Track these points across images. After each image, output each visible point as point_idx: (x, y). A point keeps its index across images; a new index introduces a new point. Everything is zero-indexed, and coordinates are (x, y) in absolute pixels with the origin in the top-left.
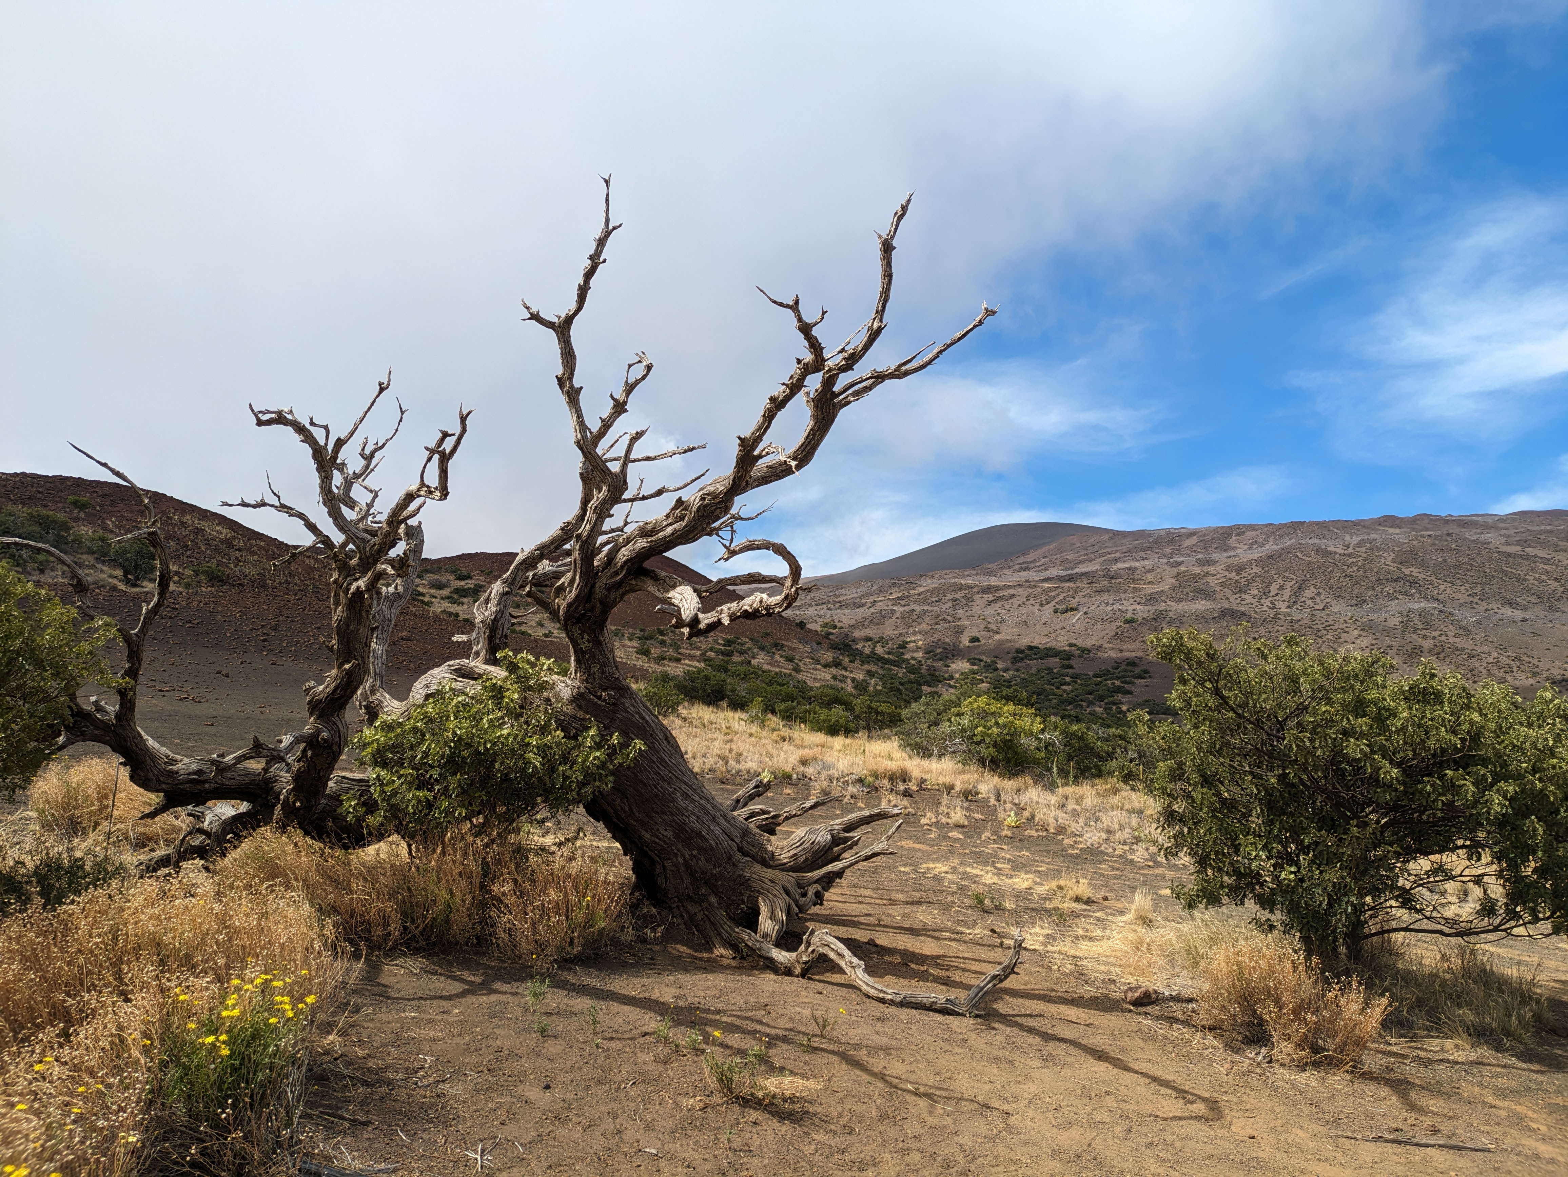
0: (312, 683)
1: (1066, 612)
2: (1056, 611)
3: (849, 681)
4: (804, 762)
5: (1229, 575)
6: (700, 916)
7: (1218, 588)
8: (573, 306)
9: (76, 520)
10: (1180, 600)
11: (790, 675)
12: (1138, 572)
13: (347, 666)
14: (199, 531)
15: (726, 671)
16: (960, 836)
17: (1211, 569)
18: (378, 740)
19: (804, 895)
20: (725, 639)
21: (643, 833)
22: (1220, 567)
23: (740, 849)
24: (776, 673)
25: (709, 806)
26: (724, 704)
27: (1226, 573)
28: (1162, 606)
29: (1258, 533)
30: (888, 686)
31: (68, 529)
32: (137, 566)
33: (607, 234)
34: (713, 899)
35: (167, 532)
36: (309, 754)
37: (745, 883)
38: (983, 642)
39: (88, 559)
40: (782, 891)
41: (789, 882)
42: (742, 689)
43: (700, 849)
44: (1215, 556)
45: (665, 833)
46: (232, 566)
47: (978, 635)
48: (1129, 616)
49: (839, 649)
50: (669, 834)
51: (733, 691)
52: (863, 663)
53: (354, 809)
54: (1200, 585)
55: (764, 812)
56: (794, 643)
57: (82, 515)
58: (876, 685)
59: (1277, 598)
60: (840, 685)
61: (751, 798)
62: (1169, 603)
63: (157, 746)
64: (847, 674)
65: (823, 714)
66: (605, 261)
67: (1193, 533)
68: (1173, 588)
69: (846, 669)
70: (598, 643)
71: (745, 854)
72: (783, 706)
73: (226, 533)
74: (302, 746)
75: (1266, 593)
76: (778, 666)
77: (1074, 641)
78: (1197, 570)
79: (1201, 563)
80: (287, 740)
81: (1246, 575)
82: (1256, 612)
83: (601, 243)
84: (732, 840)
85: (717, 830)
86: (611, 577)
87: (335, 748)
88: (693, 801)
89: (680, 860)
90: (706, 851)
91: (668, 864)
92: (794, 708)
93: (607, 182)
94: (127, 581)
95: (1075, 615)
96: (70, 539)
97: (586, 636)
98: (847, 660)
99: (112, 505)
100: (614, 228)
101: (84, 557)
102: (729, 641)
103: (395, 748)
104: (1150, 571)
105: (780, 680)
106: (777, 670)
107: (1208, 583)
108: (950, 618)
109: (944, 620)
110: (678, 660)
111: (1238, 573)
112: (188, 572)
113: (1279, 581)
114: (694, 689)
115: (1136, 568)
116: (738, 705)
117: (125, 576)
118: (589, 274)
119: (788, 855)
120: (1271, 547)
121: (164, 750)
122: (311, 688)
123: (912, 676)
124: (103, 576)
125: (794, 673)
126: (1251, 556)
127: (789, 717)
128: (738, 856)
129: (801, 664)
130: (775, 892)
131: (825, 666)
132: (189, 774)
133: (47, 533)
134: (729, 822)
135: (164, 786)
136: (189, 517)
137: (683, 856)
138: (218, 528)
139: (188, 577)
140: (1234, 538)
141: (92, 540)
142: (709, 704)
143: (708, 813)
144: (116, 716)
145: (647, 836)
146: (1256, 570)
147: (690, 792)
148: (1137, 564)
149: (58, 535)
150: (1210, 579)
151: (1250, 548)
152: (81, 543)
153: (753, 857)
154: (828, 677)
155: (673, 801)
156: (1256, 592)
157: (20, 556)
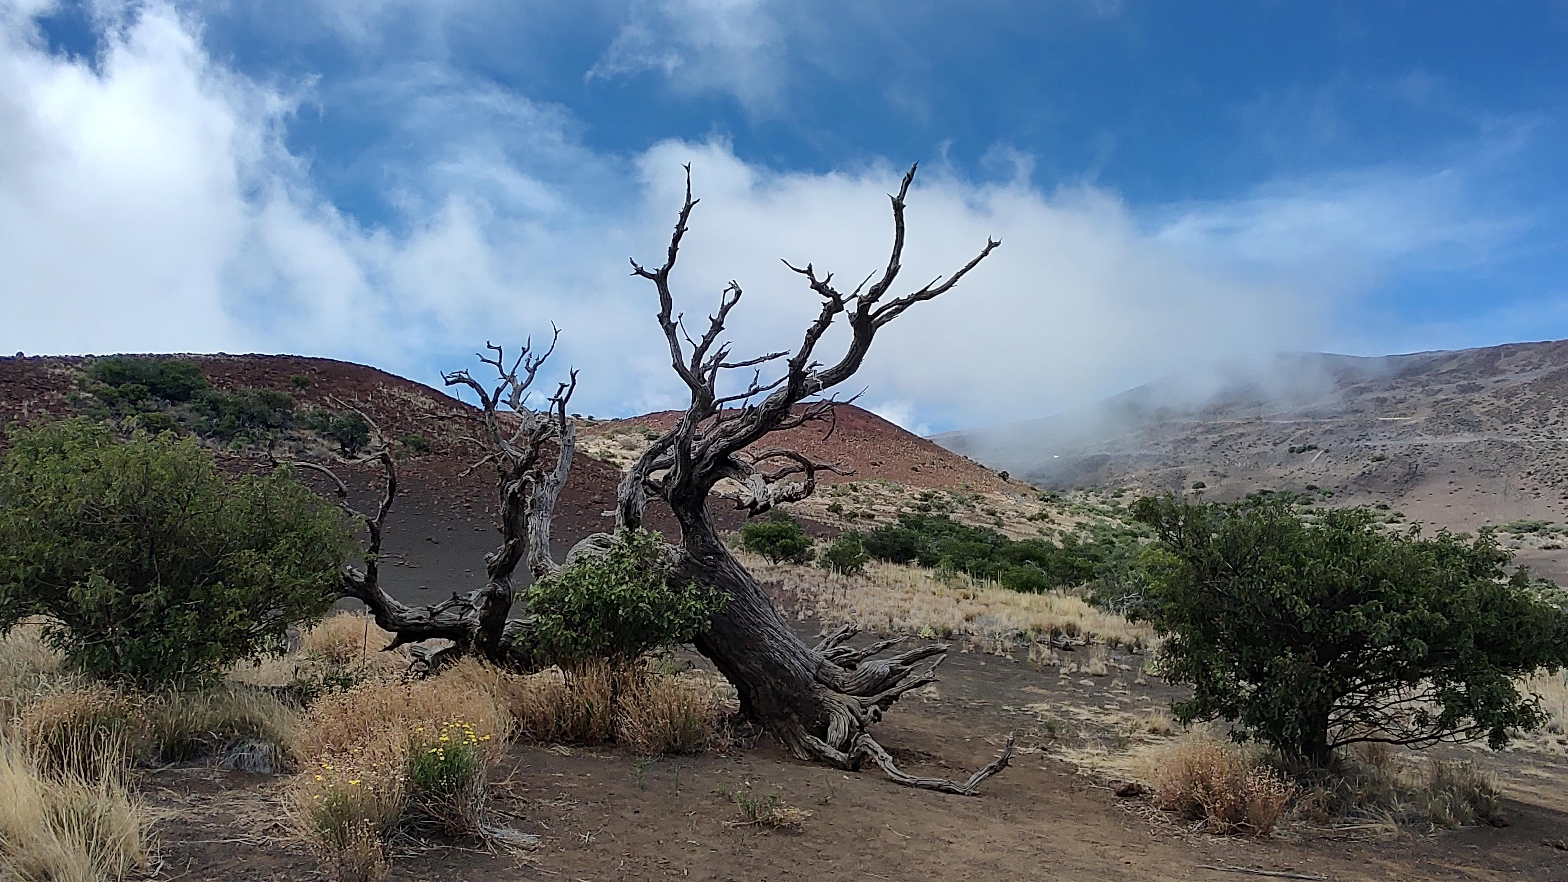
0: (491, 554)
1: (1304, 451)
2: (1292, 451)
3: (1056, 534)
4: (968, 619)
5: (1497, 403)
6: (785, 730)
7: (1484, 418)
8: (667, 262)
9: (299, 397)
10: (1438, 433)
11: (991, 529)
12: (1388, 402)
13: (511, 542)
14: (406, 402)
15: (920, 527)
16: (1092, 684)
17: (1476, 396)
18: (538, 595)
19: (865, 713)
20: (921, 494)
21: (740, 665)
22: (1485, 395)
23: (816, 678)
24: (976, 528)
25: (790, 645)
26: (916, 561)
27: (1494, 401)
28: (1418, 441)
29: (1531, 352)
30: (1100, 538)
31: (292, 407)
32: (353, 440)
33: (688, 208)
34: (795, 717)
35: (378, 406)
36: (490, 604)
37: (819, 704)
38: (1208, 487)
39: (310, 434)
40: (847, 710)
41: (853, 703)
42: (933, 546)
43: (783, 678)
44: (1480, 381)
45: (756, 665)
46: (436, 435)
47: (1203, 480)
48: (1378, 453)
49: (1046, 501)
50: (759, 666)
51: (924, 548)
52: (1072, 514)
53: (523, 643)
54: (1462, 415)
55: (847, 652)
56: (996, 495)
57: (303, 392)
58: (1087, 537)
59: (1556, 426)
60: (1046, 539)
61: (840, 641)
62: (1425, 436)
63: (391, 599)
64: (1054, 527)
65: (1015, 570)
66: (687, 229)
67: (1453, 356)
68: (1430, 420)
69: (1053, 522)
70: (698, 519)
71: (821, 682)
72: (973, 563)
73: (430, 403)
74: (485, 598)
75: (1543, 422)
76: (978, 521)
77: (1314, 484)
78: (1459, 399)
79: (1464, 390)
80: (475, 594)
81: (1517, 401)
82: (1530, 444)
83: (684, 215)
84: (809, 671)
85: (797, 663)
86: (703, 468)
87: (507, 600)
88: (777, 641)
89: (769, 686)
90: (789, 679)
91: (759, 689)
92: (985, 565)
93: (688, 168)
94: (344, 454)
95: (1314, 454)
96: (294, 415)
97: (689, 514)
98: (1054, 511)
99: (328, 381)
100: (694, 203)
101: (307, 432)
102: (925, 495)
103: (551, 601)
104: (1401, 402)
105: (977, 536)
106: (977, 525)
107: (1471, 412)
108: (1171, 463)
109: (1165, 464)
110: (871, 517)
111: (1508, 399)
112: (398, 443)
113: (1560, 406)
114: (884, 548)
115: (1385, 400)
116: (927, 563)
117: (343, 449)
118: (677, 238)
119: (855, 683)
120: (1548, 368)
121: (397, 603)
122: (490, 558)
123: (1128, 527)
124: (324, 449)
125: (995, 528)
126: (1524, 380)
127: (979, 573)
128: (814, 683)
129: (1003, 518)
130: (841, 711)
131: (1030, 519)
132: (413, 619)
133: (275, 411)
134: (807, 657)
135: (397, 628)
136: (396, 389)
137: (770, 683)
138: (423, 399)
139: (398, 447)
140: (1503, 360)
141: (313, 416)
142: (895, 561)
143: (789, 650)
144: (365, 578)
145: (742, 667)
146: (1530, 395)
147: (775, 634)
148: (1386, 395)
149: (284, 413)
150: (1474, 408)
151: (1523, 371)
152: (303, 419)
153: (826, 684)
154: (1034, 531)
155: (762, 640)
156: (1531, 420)
157: (254, 434)
